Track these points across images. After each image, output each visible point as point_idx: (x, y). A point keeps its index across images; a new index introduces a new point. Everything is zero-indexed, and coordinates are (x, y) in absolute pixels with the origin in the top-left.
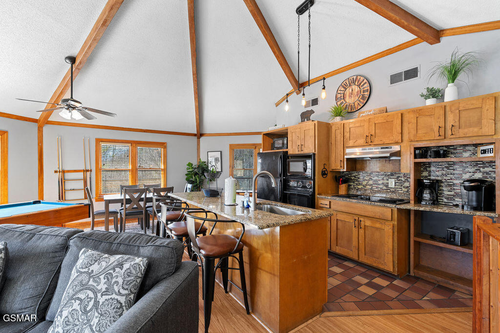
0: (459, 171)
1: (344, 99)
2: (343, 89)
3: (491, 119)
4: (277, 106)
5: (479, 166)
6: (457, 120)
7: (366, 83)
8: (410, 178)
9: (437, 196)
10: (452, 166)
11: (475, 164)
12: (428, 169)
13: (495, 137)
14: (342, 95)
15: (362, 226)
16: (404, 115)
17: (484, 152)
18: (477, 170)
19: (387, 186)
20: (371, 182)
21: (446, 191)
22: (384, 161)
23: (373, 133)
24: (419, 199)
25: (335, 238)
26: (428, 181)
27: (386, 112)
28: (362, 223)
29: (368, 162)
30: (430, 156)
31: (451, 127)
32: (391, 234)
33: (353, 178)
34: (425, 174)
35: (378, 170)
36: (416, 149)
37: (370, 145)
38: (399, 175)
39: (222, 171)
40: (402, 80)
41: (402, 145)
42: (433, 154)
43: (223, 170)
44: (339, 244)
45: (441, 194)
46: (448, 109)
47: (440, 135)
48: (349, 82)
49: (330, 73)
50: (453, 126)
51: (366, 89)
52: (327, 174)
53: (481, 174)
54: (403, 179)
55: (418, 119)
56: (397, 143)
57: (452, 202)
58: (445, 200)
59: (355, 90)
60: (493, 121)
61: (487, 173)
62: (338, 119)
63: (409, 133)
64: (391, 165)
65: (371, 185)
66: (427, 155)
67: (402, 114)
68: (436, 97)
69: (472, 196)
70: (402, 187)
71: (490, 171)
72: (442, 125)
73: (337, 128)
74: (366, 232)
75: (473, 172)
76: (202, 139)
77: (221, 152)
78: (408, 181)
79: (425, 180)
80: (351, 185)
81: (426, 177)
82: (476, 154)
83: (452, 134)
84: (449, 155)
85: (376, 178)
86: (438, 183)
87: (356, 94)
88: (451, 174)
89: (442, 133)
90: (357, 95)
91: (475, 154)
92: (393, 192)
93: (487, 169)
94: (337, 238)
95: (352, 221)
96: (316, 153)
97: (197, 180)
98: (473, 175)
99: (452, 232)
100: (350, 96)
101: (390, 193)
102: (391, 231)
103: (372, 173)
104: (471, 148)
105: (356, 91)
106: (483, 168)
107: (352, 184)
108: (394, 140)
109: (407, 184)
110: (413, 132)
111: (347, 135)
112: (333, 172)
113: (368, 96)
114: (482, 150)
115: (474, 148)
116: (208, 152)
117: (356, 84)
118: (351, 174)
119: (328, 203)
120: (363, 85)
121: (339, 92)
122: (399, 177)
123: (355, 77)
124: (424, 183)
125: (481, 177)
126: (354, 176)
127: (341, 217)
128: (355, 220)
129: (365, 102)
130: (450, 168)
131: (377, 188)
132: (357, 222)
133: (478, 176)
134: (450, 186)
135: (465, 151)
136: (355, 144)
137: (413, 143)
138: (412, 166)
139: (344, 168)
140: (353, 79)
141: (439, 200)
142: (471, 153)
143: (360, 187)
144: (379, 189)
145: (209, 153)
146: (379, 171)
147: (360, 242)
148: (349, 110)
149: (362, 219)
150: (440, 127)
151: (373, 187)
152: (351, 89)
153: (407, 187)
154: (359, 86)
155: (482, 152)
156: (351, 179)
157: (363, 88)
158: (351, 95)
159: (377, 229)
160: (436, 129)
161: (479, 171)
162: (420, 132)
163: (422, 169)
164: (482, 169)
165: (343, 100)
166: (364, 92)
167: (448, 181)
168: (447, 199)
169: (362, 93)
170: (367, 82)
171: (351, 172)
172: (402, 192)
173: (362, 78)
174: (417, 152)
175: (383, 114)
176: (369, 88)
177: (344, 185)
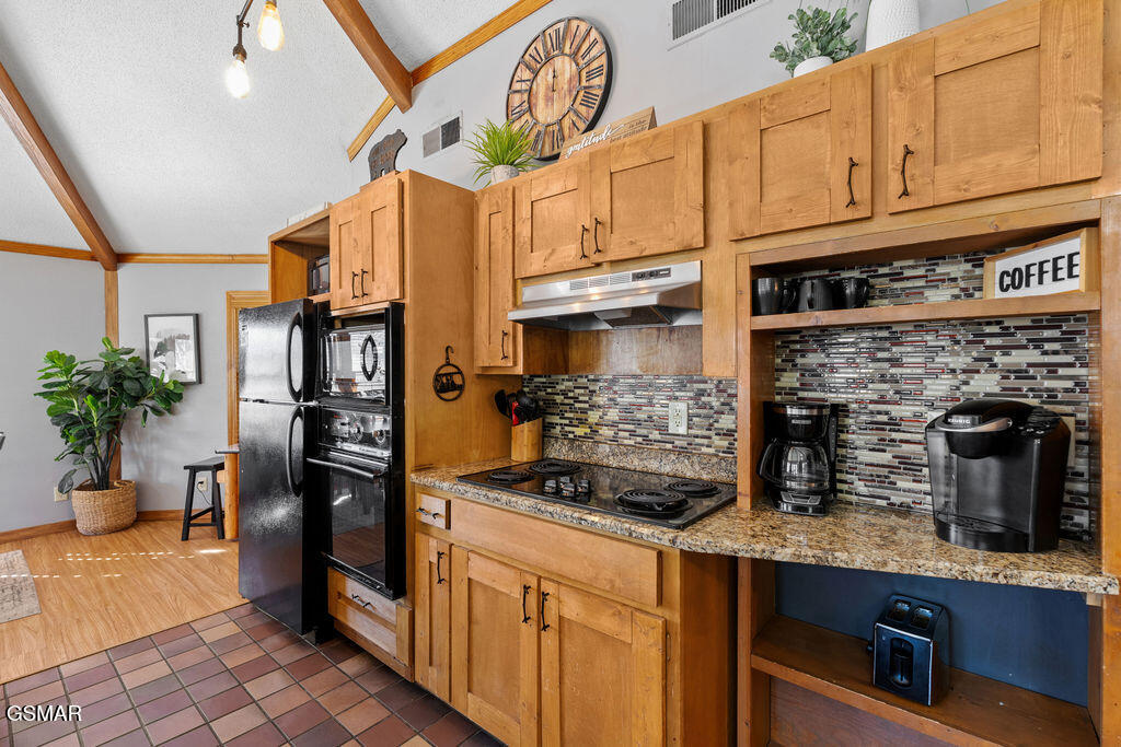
0: (916, 365)
1: (530, 109)
2: (527, 75)
3: (1086, 101)
4: (352, 159)
5: (988, 342)
6: (925, 125)
7: (595, 42)
8: (736, 396)
9: (833, 471)
10: (888, 345)
11: (971, 337)
12: (799, 361)
13: (1099, 191)
14: (525, 96)
15: (551, 619)
16: (713, 132)
17: (1019, 278)
18: (976, 360)
19: (663, 429)
20: (613, 415)
21: (863, 450)
22: (655, 332)
23: (604, 215)
24: (768, 490)
25: (465, 656)
26: (804, 412)
27: (653, 124)
28: (551, 604)
29: (602, 336)
30: (811, 305)
31: (899, 160)
32: (657, 672)
33: (559, 399)
34: (789, 380)
35: (635, 368)
36: (758, 271)
37: (598, 265)
38: (702, 386)
39: (200, 380)
40: (709, 20)
41: (708, 256)
42: (819, 296)
43: (207, 377)
44: (475, 687)
45: (843, 459)
46: (886, 78)
47: (852, 202)
48: (545, 45)
49: (491, 22)
50: (908, 152)
51: (595, 65)
52: (461, 388)
53: (997, 377)
54: (716, 404)
55: (765, 137)
56: (688, 250)
57: (886, 493)
58: (861, 487)
59: (563, 74)
60: (1094, 107)
61: (1021, 374)
62: (500, 174)
63: (731, 205)
64: (676, 348)
65: (613, 425)
66: (797, 301)
67: (706, 128)
68: (829, 54)
69: (985, 479)
70: (712, 433)
71: (1030, 365)
72: (862, 153)
73: (495, 209)
74: (567, 645)
75: (964, 371)
76: (125, 272)
77: (197, 318)
78: (732, 409)
79: (793, 404)
80: (553, 425)
81: (792, 391)
82: (977, 294)
83: (905, 193)
84: (875, 302)
85: (628, 399)
86: (837, 417)
87: (566, 87)
88: (883, 379)
89: (862, 192)
90: (570, 91)
91: (971, 296)
92: (682, 452)
93: (1020, 358)
94: (469, 660)
95: (517, 593)
96: (407, 301)
97: (89, 413)
98: (966, 383)
99: (901, 640)
100: (549, 100)
101: (673, 457)
102: (655, 654)
103: (614, 381)
104: (958, 269)
105: (567, 76)
106: (1006, 350)
107: (556, 419)
108: (678, 239)
109: (726, 422)
110: (748, 198)
111: (524, 231)
112: (485, 376)
113: (600, 92)
114: (1004, 273)
115: (969, 266)
116: (146, 317)
117: (567, 50)
118: (553, 385)
119: (441, 509)
120: (589, 50)
121: (517, 86)
122: (701, 393)
123: (561, 26)
124: (785, 419)
125: (997, 390)
126: (564, 393)
127: (480, 570)
128: (526, 588)
129: (592, 112)
130: (880, 355)
131: (633, 434)
132: (532, 599)
133: (986, 385)
134: (879, 426)
135: (934, 284)
136: (551, 267)
137: (750, 247)
138: (745, 345)
139: (515, 363)
140: (557, 31)
141: (839, 486)
142: (956, 291)
143: (580, 431)
144: (640, 439)
145: (150, 319)
146: (639, 372)
147: (545, 688)
148: (547, 152)
149: (547, 587)
150: (853, 165)
151: (621, 434)
152: (551, 71)
153: (730, 433)
154: (574, 56)
155: (1007, 280)
156: (555, 403)
157: (588, 64)
158: (550, 94)
159: (605, 637)
160: (838, 175)
161: (986, 364)
162: (772, 194)
163: (779, 361)
164: (998, 358)
165: (527, 116)
166: (590, 76)
167: (871, 406)
168: (870, 480)
169: (584, 84)
170: (600, 40)
171: (553, 377)
172: (712, 451)
173: (584, 27)
174: (764, 285)
175: (642, 134)
176: (604, 60)
177: (526, 426)
